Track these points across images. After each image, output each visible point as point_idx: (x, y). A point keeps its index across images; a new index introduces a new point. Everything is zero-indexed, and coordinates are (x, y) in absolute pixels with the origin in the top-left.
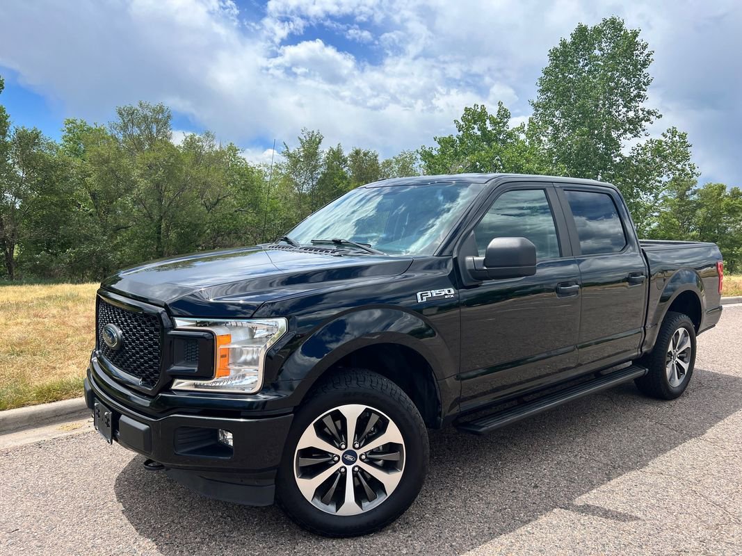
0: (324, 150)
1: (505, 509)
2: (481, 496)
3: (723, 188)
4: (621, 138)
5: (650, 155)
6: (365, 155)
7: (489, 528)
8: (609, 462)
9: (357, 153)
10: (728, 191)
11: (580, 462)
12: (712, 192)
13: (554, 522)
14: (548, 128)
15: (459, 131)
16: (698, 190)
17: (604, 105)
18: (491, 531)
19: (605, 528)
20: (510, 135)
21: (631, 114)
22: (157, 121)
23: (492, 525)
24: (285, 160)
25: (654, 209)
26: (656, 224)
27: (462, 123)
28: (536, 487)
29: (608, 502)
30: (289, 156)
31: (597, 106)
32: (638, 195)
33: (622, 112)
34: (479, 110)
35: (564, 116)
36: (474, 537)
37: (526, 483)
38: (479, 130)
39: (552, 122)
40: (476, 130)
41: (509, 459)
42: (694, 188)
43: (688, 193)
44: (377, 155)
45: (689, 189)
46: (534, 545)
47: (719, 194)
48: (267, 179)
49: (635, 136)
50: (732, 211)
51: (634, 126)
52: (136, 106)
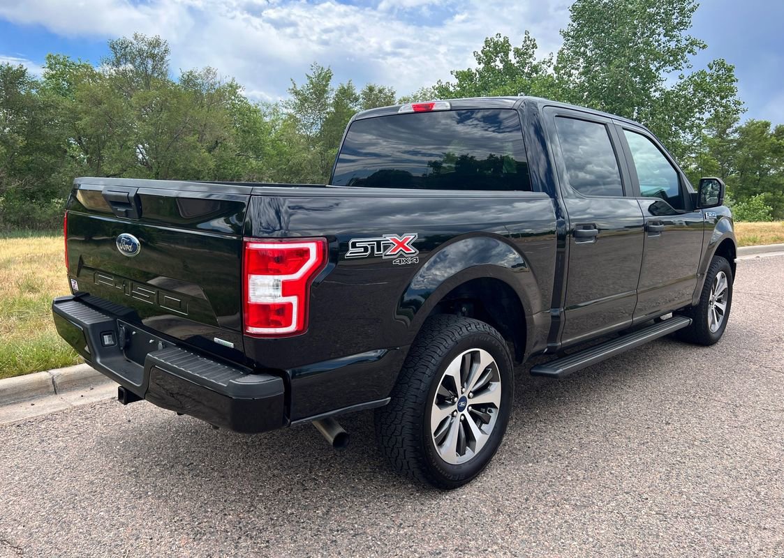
0: (334, 87)
1: (648, 442)
2: (618, 432)
3: (767, 125)
4: (661, 71)
5: (691, 90)
6: (380, 91)
7: (640, 459)
8: (730, 402)
9: (371, 89)
10: (772, 130)
11: (701, 401)
12: (755, 130)
13: (700, 453)
14: (579, 59)
15: (480, 63)
16: (740, 127)
17: (643, 34)
18: (643, 461)
19: (750, 457)
20: (535, 69)
21: (673, 45)
22: (153, 56)
23: (641, 456)
24: (293, 98)
25: (692, 149)
26: (694, 166)
27: (482, 55)
28: (668, 423)
29: (744, 436)
30: (297, 93)
31: (635, 34)
32: (676, 134)
33: (661, 41)
34: (502, 40)
35: (597, 46)
36: (630, 466)
37: (657, 421)
38: (501, 62)
39: (584, 53)
40: (498, 63)
41: (630, 400)
42: (736, 125)
43: (729, 131)
44: (395, 92)
45: (730, 126)
46: (689, 471)
47: (763, 132)
48: (267, 119)
49: (676, 68)
50: (776, 151)
51: (674, 58)
52: (130, 38)
